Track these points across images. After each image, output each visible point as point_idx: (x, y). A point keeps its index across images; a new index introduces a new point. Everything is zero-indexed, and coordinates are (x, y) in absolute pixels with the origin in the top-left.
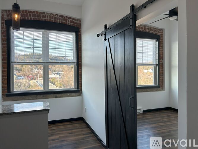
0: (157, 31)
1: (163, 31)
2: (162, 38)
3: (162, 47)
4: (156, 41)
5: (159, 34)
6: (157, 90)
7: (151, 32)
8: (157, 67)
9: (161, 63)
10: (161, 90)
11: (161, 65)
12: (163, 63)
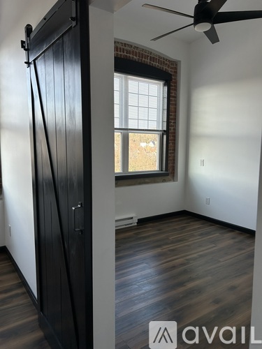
0: (166, 64)
1: (176, 65)
2: (175, 79)
3: (175, 97)
4: (164, 85)
5: (169, 70)
6: (164, 181)
7: (156, 64)
8: (165, 137)
9: (172, 128)
10: (170, 180)
11: (172, 133)
12: (174, 129)
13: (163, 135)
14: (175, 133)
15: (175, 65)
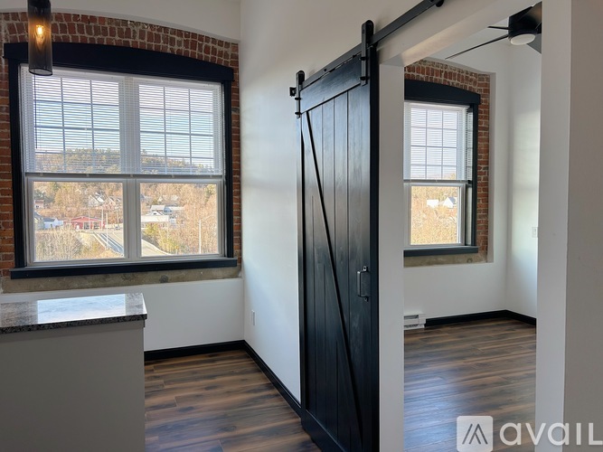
0: (471, 80)
2: (486, 102)
4: (468, 111)
5: (476, 89)
6: (470, 261)
7: (454, 82)
8: (470, 190)
9: (482, 177)
10: (480, 261)
11: (481, 185)
12: (487, 179)
13: (467, 187)
14: (487, 184)
15: (485, 80)
